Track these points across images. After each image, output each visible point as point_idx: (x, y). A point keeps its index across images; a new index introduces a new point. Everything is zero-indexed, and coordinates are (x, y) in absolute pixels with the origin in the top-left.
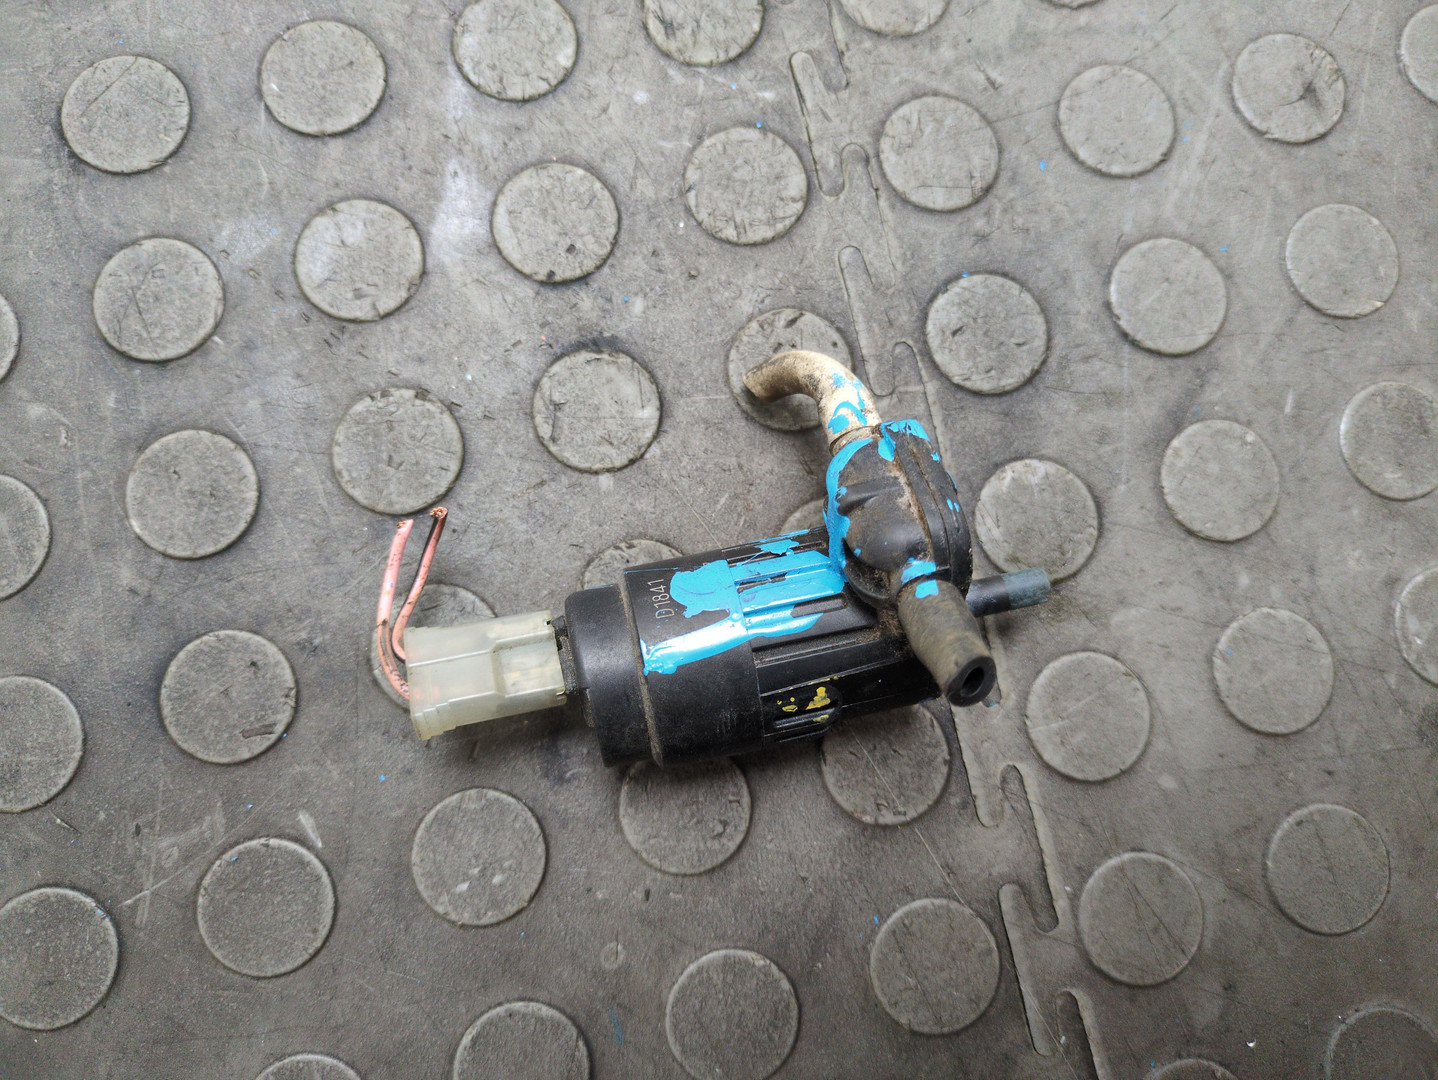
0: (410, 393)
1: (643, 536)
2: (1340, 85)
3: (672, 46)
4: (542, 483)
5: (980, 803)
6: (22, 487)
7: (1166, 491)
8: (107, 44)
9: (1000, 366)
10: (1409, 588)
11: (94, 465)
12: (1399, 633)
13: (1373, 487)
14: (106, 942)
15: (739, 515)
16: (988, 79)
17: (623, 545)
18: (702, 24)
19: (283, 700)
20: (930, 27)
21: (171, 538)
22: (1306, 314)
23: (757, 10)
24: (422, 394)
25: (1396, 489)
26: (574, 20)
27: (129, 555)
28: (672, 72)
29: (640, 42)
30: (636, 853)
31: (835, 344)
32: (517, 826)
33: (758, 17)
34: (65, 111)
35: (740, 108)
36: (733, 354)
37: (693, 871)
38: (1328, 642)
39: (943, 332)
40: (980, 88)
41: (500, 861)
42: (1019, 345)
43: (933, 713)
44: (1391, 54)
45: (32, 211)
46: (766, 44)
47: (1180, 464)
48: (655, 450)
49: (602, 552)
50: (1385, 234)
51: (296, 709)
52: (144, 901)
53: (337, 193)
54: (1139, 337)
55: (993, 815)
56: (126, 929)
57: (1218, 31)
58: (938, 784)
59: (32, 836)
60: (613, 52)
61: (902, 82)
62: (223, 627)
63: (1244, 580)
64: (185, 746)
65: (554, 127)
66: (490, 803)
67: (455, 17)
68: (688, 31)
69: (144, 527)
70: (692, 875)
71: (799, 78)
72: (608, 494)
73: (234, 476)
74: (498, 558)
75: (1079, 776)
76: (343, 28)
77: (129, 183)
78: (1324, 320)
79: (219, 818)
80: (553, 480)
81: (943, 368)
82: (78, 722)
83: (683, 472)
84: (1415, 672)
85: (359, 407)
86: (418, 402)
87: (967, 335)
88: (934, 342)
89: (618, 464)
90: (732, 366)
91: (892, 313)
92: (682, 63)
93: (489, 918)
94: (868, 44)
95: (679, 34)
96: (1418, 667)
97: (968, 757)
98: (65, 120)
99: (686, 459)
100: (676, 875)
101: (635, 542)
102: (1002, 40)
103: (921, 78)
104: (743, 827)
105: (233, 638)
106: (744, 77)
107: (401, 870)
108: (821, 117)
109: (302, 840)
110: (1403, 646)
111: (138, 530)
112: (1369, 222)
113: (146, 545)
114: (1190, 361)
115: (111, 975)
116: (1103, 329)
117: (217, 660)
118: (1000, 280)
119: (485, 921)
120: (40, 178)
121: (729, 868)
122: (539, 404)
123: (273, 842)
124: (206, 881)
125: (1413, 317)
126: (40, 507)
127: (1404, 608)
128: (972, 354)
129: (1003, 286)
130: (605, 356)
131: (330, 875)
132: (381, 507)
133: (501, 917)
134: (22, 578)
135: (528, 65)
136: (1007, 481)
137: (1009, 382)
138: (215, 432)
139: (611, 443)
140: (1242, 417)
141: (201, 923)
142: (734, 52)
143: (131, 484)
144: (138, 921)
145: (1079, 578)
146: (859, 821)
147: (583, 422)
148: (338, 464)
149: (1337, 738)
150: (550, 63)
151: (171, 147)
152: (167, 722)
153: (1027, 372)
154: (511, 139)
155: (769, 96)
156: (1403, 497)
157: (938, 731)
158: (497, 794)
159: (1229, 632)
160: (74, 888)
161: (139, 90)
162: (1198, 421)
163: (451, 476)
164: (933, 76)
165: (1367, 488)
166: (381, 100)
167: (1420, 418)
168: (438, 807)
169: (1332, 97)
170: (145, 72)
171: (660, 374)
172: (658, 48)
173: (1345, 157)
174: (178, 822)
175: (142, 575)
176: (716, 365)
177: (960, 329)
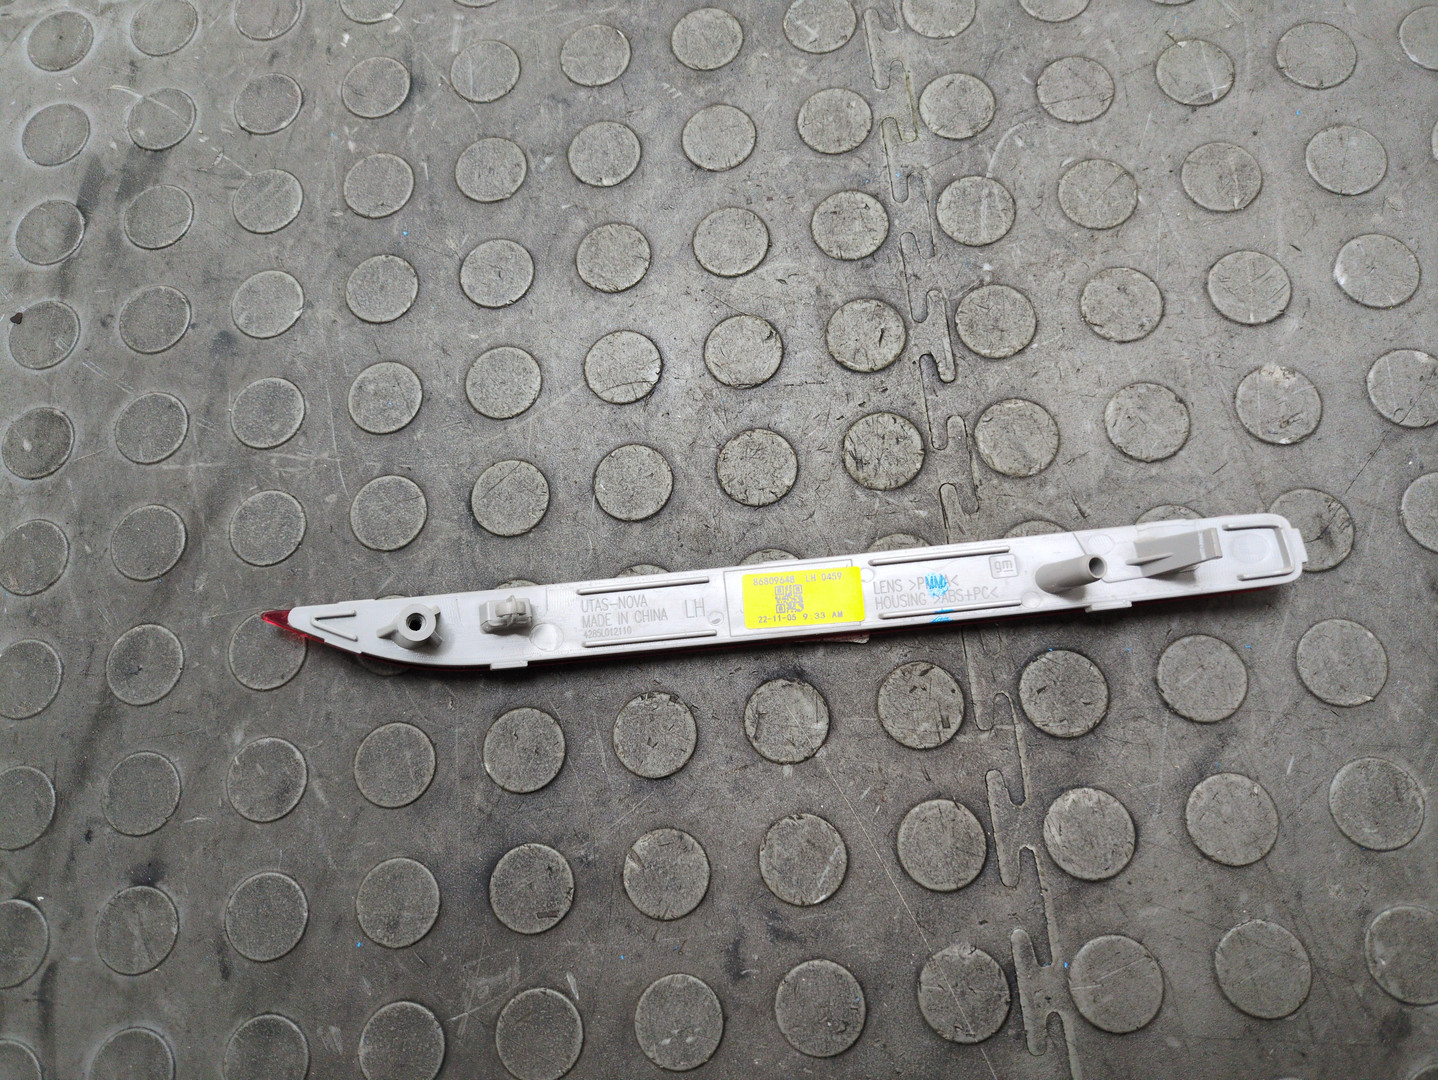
0: (667, 697)
1: (809, 811)
2: (1350, 529)
3: (861, 475)
4: (746, 767)
5: (1029, 1036)
6: (422, 735)
7: (1189, 823)
8: (505, 451)
9: (1070, 719)
10: (1377, 919)
11: (467, 725)
12: (1367, 954)
13: (1353, 838)
14: (438, 1044)
15: (877, 804)
16: (1080, 510)
17: (795, 816)
18: (882, 461)
19: (565, 895)
20: (1041, 471)
21: (509, 778)
22: (1309, 701)
23: (920, 454)
24: (674, 698)
25: (1371, 841)
26: (796, 454)
27: (481, 786)
28: (858, 493)
29: (840, 470)
30: (783, 1035)
31: (953, 691)
32: (706, 1004)
33: (921, 458)
34: (474, 493)
35: (902, 520)
36: (882, 691)
37: (820, 1055)
38: (1309, 953)
39: (1032, 689)
40: (1074, 516)
41: (694, 1026)
42: (1086, 704)
43: (1001, 966)
44: (1393, 509)
45: (448, 555)
46: (923, 478)
47: (1201, 804)
48: (823, 753)
49: (781, 819)
50: (1376, 645)
51: (573, 902)
52: (464, 1017)
53: (636, 559)
54: (1177, 707)
55: (1038, 1048)
56: (450, 1037)
57: (1258, 485)
58: (1000, 1017)
59: (401, 965)
60: (820, 476)
61: (1017, 510)
62: (534, 841)
63: (1244, 897)
64: (501, 919)
65: (776, 525)
66: (690, 985)
67: (721, 448)
68: (871, 466)
69: (493, 769)
70: (820, 1058)
71: (945, 502)
72: (788, 779)
73: (551, 741)
74: (712, 815)
75: (1105, 1027)
76: (649, 451)
77: (507, 542)
78: (1324, 706)
79: (517, 970)
80: (753, 765)
81: (1029, 716)
82: (438, 893)
83: (841, 770)
84: (1379, 986)
85: (634, 703)
86: (671, 703)
87: (1048, 694)
88: (1024, 696)
89: (797, 760)
90: (880, 699)
91: (996, 672)
92: (866, 487)
93: (682, 1066)
94: (995, 482)
95: (865, 468)
96: (1382, 983)
97: (1023, 1001)
98: (473, 500)
99: (843, 760)
100: (809, 1056)
101: (803, 815)
102: (1093, 483)
103: (1030, 507)
104: (859, 1029)
105: (539, 850)
106: (906, 500)
107: (628, 1023)
108: (958, 530)
109: (567, 993)
110: (1371, 965)
111: (488, 771)
112: (1366, 635)
113: (492, 781)
114: (1215, 727)
115: (438, 1066)
116: (1150, 698)
117: (527, 862)
118: (1076, 656)
119: (678, 1068)
120: (455, 536)
121: (846, 1057)
122: (749, 712)
123: (548, 991)
124: (504, 1013)
125: (1396, 711)
126: (431, 748)
127: (1372, 934)
128: (1051, 707)
129: (1077, 660)
130: (795, 684)
131: (582, 1020)
132: (639, 773)
133: (690, 1067)
134: (415, 794)
135: (763, 483)
136: (1070, 800)
137: (1076, 730)
138: (543, 711)
139: (794, 745)
140: (1253, 774)
141: (497, 1040)
142: (902, 481)
143: (487, 740)
144: (458, 1032)
145: (1117, 880)
146: (940, 1037)
147: (777, 728)
148: (616, 741)
149: (1311, 1029)
150: (778, 483)
151: (536, 521)
152: (492, 901)
153: (1091, 724)
154: (748, 531)
155: (923, 513)
156: (1377, 847)
157: (1004, 979)
158: (695, 979)
159: (1229, 934)
160: (422, 1004)
161: (520, 483)
162: (1218, 773)
163: (687, 755)
164: (1040, 506)
165: (1349, 838)
166: (668, 500)
167: (1396, 789)
168: (656, 983)
169: (1343, 540)
170: (524, 471)
171: (831, 699)
172: (850, 475)
173: (1351, 585)
174: (491, 969)
175: (488, 800)
176: (869, 697)
177: (1044, 688)
